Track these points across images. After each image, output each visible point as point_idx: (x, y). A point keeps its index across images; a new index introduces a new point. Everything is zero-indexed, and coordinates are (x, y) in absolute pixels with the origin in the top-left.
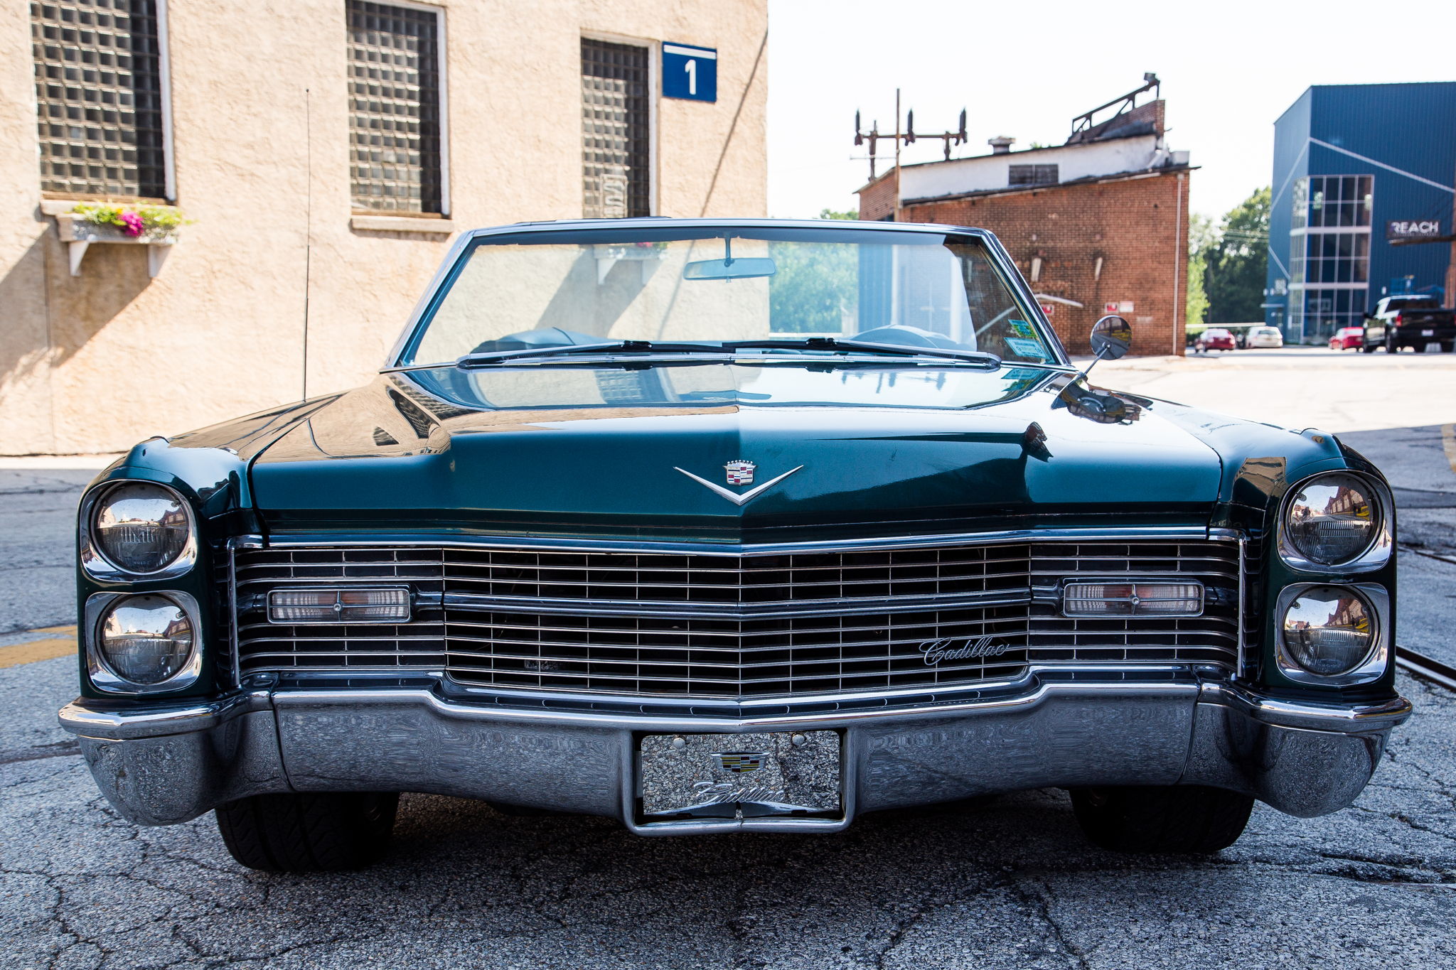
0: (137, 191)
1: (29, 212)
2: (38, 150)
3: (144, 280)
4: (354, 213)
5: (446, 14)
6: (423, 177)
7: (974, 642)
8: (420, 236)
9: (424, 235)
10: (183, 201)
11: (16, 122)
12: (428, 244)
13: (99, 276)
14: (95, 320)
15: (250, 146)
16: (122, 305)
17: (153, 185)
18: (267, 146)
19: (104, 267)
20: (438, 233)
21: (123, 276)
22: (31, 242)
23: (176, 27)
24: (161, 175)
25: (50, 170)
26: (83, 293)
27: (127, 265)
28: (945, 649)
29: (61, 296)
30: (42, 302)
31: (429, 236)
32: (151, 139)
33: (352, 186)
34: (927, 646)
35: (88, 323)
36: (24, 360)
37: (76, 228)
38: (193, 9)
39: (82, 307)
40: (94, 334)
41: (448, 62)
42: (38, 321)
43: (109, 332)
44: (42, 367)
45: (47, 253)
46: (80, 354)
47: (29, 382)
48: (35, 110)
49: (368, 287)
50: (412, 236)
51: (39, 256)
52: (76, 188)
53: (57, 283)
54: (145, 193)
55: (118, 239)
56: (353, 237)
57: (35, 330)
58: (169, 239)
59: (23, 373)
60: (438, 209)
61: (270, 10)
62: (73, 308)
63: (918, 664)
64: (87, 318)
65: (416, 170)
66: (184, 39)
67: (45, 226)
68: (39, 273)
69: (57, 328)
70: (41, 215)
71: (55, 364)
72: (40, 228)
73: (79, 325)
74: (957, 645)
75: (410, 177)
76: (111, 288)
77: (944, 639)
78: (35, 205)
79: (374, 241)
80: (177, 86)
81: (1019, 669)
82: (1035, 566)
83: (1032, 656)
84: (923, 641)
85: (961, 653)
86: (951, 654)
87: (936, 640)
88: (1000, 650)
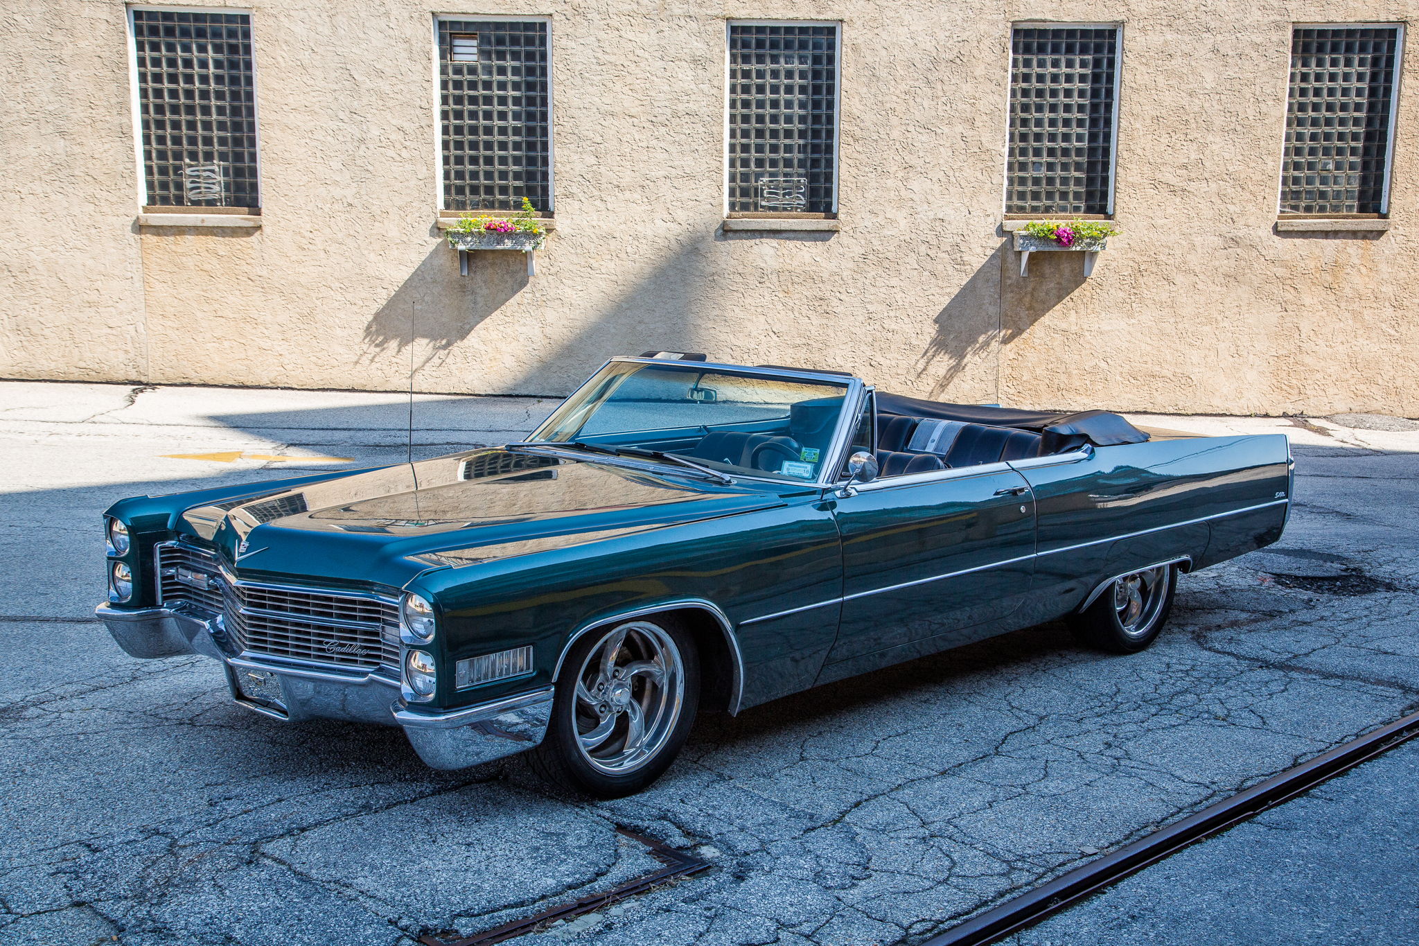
0: (1083, 209)
1: (993, 230)
2: (1006, 183)
3: (1079, 278)
4: (1279, 218)
5: (1405, 29)
6: (1364, 180)
7: (351, 645)
8: (1350, 235)
9: (1354, 234)
10: (1118, 216)
11: (990, 164)
12: (1359, 242)
13: (1043, 276)
14: (1037, 310)
15: (1185, 167)
16: (1060, 299)
17: (1097, 203)
18: (1200, 165)
19: (1047, 269)
20: (1372, 231)
21: (1061, 276)
22: (990, 252)
23: (1127, 76)
24: (1104, 195)
25: (1015, 197)
26: (1029, 289)
27: (1066, 268)
28: (337, 646)
29: (1012, 292)
30: (996, 296)
31: (1360, 235)
32: (1100, 168)
33: (1283, 193)
34: (327, 643)
35: (1031, 312)
36: (982, 339)
37: (1021, 241)
38: (1144, 61)
39: (1027, 299)
40: (1036, 320)
41: (1402, 74)
42: (992, 310)
43: (1046, 319)
44: (994, 345)
45: (1004, 260)
46: (1024, 335)
47: (983, 355)
48: (1007, 153)
49: (1289, 282)
50: (1340, 235)
51: (998, 262)
52: (1035, 209)
53: (1009, 282)
54: (1090, 210)
55: (1055, 248)
56: (1276, 238)
57: (990, 317)
58: (1096, 248)
59: (981, 348)
60: (1377, 210)
61: (1215, 51)
62: (1021, 300)
63: (323, 650)
64: (1030, 308)
65: (1357, 174)
66: (1133, 85)
67: (1004, 239)
68: (996, 275)
69: (1007, 315)
70: (1001, 231)
71: (1005, 341)
72: (998, 242)
73: (1023, 314)
74: (343, 645)
75: (1350, 182)
76: (1052, 285)
77: (336, 641)
78: (998, 224)
79: (1298, 241)
80: (1124, 124)
81: (378, 664)
82: (384, 613)
83: (385, 658)
84: (327, 640)
85: (344, 650)
86: (339, 649)
87: (332, 641)
88: (364, 652)
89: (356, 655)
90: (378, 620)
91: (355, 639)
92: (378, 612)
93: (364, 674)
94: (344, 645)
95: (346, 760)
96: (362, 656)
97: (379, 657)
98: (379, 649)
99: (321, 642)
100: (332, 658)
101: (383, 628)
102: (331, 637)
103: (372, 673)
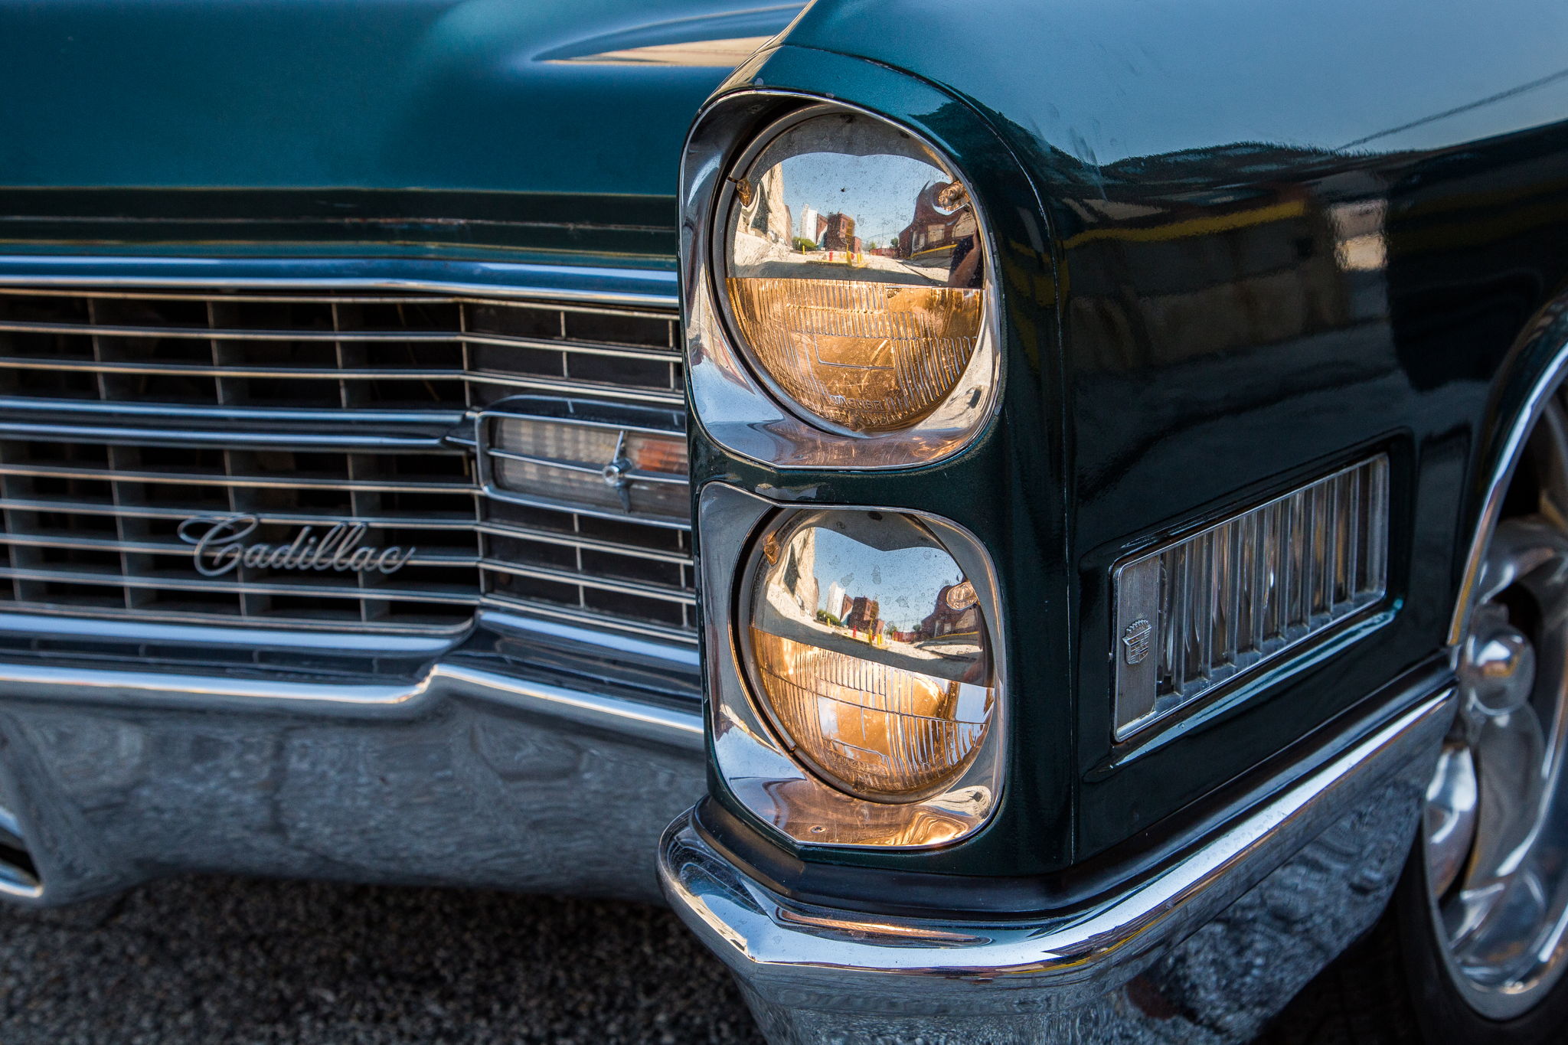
7: (319, 532)
28: (248, 542)
34: (197, 530)
63: (182, 566)
74: (276, 537)
77: (241, 516)
81: (468, 611)
82: (480, 358)
83: (500, 584)
84: (192, 516)
85: (286, 555)
86: (261, 555)
87: (223, 518)
88: (389, 559)
89: (348, 577)
90: (450, 395)
91: (339, 502)
92: (449, 356)
93: (409, 668)
94: (290, 534)
95: (293, 974)
96: (376, 579)
97: (467, 579)
98: (465, 541)
99: (164, 530)
100: (228, 602)
101: (491, 427)
102: (217, 498)
103: (445, 657)
